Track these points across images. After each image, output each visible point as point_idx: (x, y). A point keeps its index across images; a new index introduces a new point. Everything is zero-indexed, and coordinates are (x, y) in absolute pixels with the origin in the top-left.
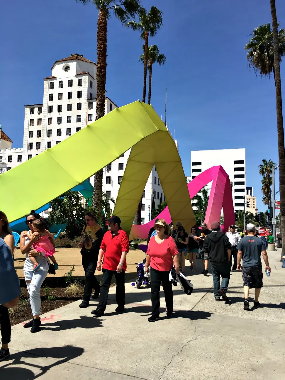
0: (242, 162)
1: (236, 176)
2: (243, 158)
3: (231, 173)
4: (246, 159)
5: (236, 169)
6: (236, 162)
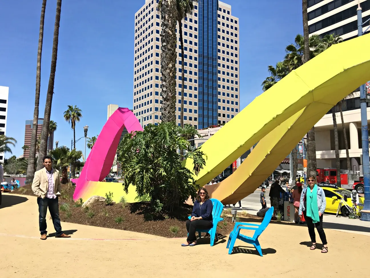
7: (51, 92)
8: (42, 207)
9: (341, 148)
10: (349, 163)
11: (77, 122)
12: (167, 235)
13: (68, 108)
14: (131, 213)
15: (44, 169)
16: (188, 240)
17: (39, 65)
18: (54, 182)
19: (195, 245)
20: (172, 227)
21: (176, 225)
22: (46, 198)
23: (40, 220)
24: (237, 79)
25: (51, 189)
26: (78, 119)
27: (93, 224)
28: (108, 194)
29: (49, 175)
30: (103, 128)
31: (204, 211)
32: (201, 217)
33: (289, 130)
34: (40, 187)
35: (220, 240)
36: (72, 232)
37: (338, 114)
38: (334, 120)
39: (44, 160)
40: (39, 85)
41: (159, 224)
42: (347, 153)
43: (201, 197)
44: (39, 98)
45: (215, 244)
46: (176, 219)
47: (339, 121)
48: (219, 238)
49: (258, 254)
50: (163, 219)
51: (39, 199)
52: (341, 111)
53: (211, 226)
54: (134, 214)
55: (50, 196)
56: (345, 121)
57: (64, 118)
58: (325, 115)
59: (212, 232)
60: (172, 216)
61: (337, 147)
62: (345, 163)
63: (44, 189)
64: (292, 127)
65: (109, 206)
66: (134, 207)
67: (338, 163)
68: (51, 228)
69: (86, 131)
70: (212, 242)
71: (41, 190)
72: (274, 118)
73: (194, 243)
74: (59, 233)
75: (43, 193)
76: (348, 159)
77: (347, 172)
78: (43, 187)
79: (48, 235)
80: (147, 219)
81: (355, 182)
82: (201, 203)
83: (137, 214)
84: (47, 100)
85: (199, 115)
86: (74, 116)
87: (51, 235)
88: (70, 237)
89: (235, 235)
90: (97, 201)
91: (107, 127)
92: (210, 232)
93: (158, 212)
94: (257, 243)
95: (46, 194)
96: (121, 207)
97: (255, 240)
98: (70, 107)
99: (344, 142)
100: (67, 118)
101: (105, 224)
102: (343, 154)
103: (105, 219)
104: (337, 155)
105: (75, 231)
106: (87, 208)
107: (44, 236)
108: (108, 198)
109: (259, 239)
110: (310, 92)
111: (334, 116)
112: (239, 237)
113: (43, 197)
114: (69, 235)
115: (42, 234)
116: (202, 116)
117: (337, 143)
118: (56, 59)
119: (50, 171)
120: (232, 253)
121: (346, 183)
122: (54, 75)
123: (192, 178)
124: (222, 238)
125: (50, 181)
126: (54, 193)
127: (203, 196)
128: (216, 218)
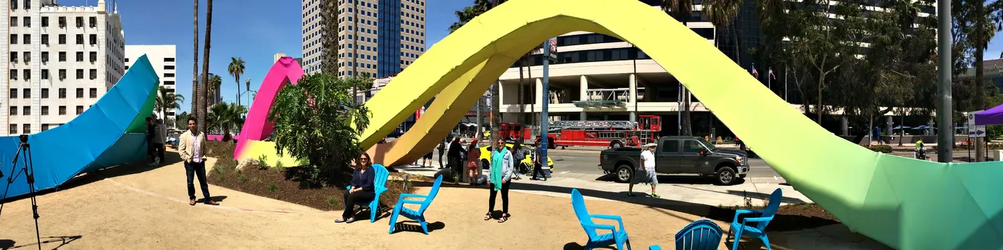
0: (172, 60)
1: (166, 75)
2: (173, 56)
3: (160, 72)
4: (177, 56)
5: (166, 67)
6: (166, 60)
7: (208, 46)
8: (190, 172)
9: (527, 103)
10: (533, 117)
11: (240, 75)
12: (324, 208)
13: (232, 61)
14: (286, 180)
15: (189, 131)
16: (344, 216)
17: (196, 19)
18: (199, 145)
19: (353, 222)
20: (330, 198)
21: (335, 195)
22: (192, 162)
23: (188, 185)
24: (423, 23)
25: (197, 152)
26: (242, 72)
27: (245, 190)
28: (262, 157)
29: (194, 138)
30: (264, 82)
31: (365, 182)
32: (361, 189)
33: (470, 83)
34: (186, 150)
35: (383, 214)
36: (221, 198)
37: (525, 69)
38: (521, 74)
39: (188, 121)
40: (197, 40)
41: (315, 193)
42: (532, 108)
43: (362, 164)
44: (197, 54)
45: (377, 219)
46: (335, 188)
47: (526, 76)
48: (383, 210)
49: (423, 232)
50: (318, 186)
51: (186, 163)
52: (529, 65)
53: (372, 198)
54: (289, 181)
55: (196, 160)
56: (532, 77)
57: (228, 73)
58: (510, 69)
59: (374, 206)
60: (330, 184)
61: (522, 102)
62: (530, 118)
63: (190, 153)
64: (473, 80)
65: (263, 171)
66: (290, 172)
67: (523, 119)
68: (199, 194)
69: (248, 84)
70: (373, 217)
71: (187, 154)
72: (452, 70)
73: (351, 219)
74: (208, 200)
75: (189, 157)
76: (533, 114)
77: (531, 127)
78: (189, 150)
79: (197, 200)
80: (303, 187)
81: (537, 137)
82: (362, 171)
83: (293, 180)
84: (205, 56)
85: (379, 61)
86: (238, 69)
87: (200, 201)
88: (218, 204)
89: (397, 210)
90: (250, 165)
91: (268, 80)
92: (370, 205)
93: (314, 179)
94: (422, 218)
95: (192, 158)
96: (276, 172)
97: (420, 215)
98: (233, 59)
99: (530, 97)
100: (231, 72)
101: (257, 191)
102: (528, 109)
103: (259, 185)
104: (522, 109)
105: (225, 197)
106: (240, 172)
107: (193, 201)
108: (262, 162)
109: (424, 214)
110: (492, 43)
111: (521, 70)
112: (402, 213)
113: (189, 161)
114: (218, 203)
115: (191, 199)
116: (382, 63)
117: (522, 98)
118: (211, 10)
119: (195, 133)
120: (393, 233)
121: (529, 138)
122: (210, 28)
123: (356, 139)
124: (386, 211)
125: (195, 144)
126: (199, 157)
127: (364, 162)
128: (379, 188)
